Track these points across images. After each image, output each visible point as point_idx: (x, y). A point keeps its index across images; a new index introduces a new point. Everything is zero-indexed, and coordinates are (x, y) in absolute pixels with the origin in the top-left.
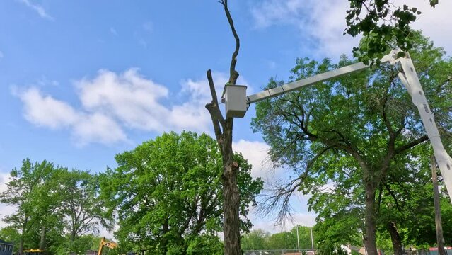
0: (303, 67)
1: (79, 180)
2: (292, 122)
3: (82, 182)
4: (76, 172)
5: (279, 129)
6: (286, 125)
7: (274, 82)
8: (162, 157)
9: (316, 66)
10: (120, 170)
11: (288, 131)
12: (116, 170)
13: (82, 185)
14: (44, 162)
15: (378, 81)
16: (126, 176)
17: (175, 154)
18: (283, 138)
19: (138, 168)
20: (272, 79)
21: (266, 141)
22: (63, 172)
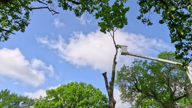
0: (137, 62)
1: (21, 101)
2: (131, 83)
3: (23, 102)
4: (21, 97)
5: (125, 86)
6: (129, 84)
7: (125, 66)
8: (69, 94)
9: (142, 62)
10: (47, 98)
11: (129, 87)
12: (44, 98)
13: (22, 104)
14: (6, 90)
15: (164, 70)
16: (49, 101)
17: (75, 92)
18: (127, 90)
19: (56, 97)
20: (124, 65)
21: (119, 90)
22: (14, 96)
